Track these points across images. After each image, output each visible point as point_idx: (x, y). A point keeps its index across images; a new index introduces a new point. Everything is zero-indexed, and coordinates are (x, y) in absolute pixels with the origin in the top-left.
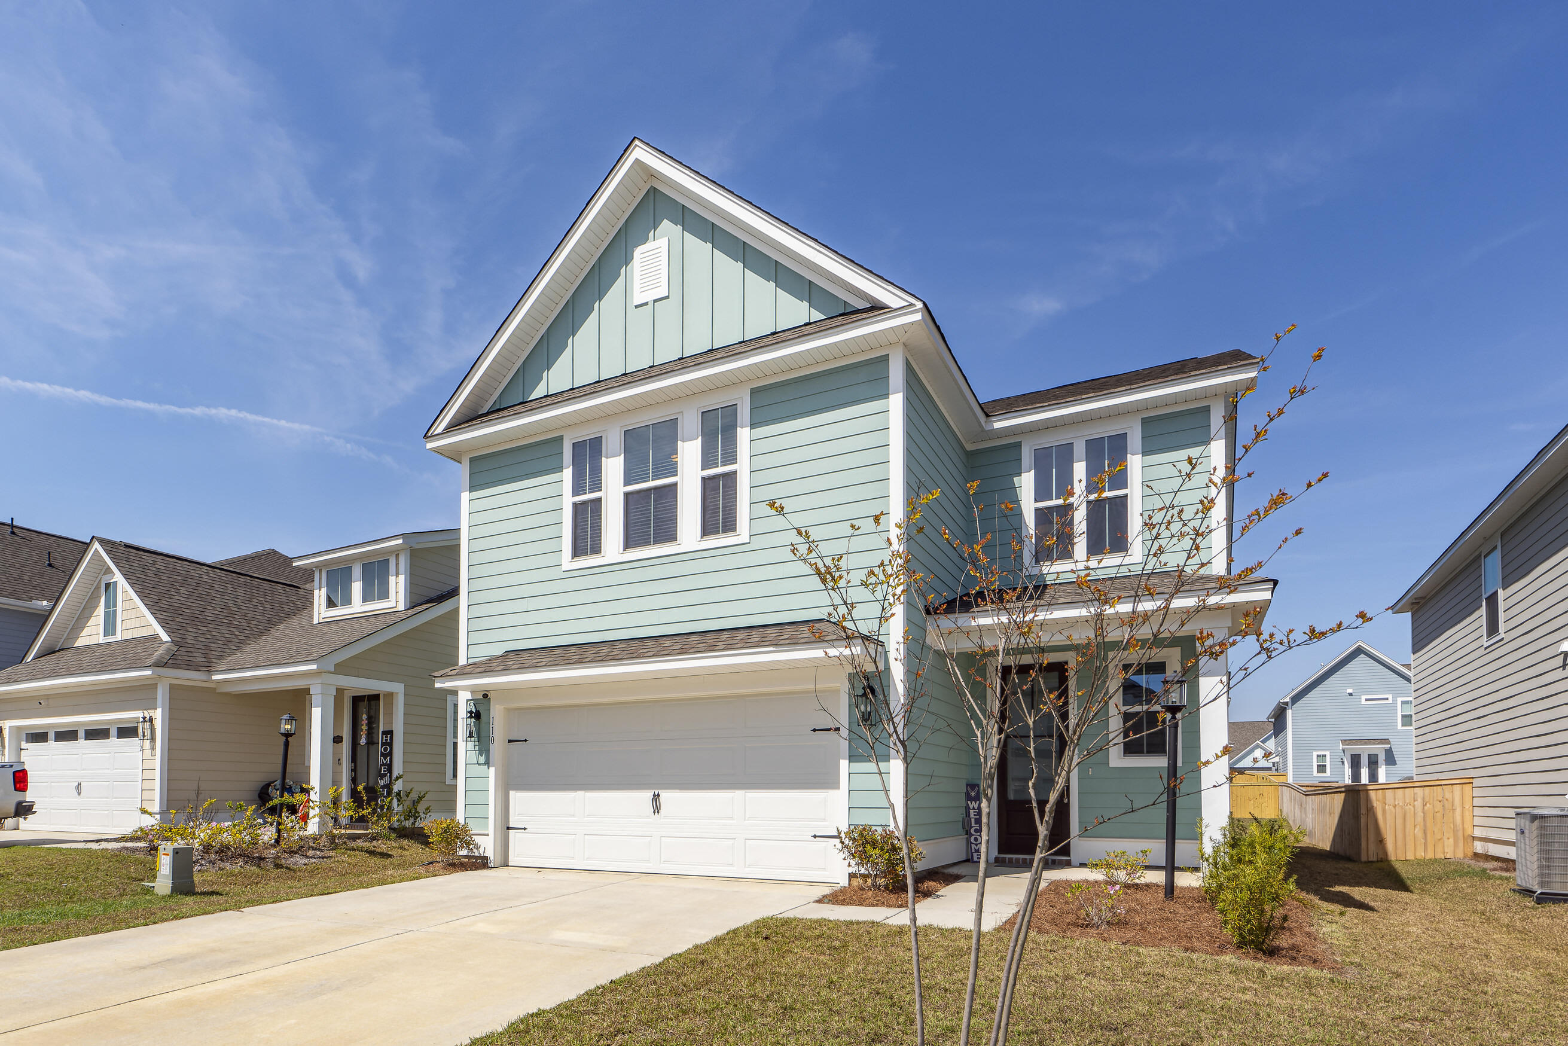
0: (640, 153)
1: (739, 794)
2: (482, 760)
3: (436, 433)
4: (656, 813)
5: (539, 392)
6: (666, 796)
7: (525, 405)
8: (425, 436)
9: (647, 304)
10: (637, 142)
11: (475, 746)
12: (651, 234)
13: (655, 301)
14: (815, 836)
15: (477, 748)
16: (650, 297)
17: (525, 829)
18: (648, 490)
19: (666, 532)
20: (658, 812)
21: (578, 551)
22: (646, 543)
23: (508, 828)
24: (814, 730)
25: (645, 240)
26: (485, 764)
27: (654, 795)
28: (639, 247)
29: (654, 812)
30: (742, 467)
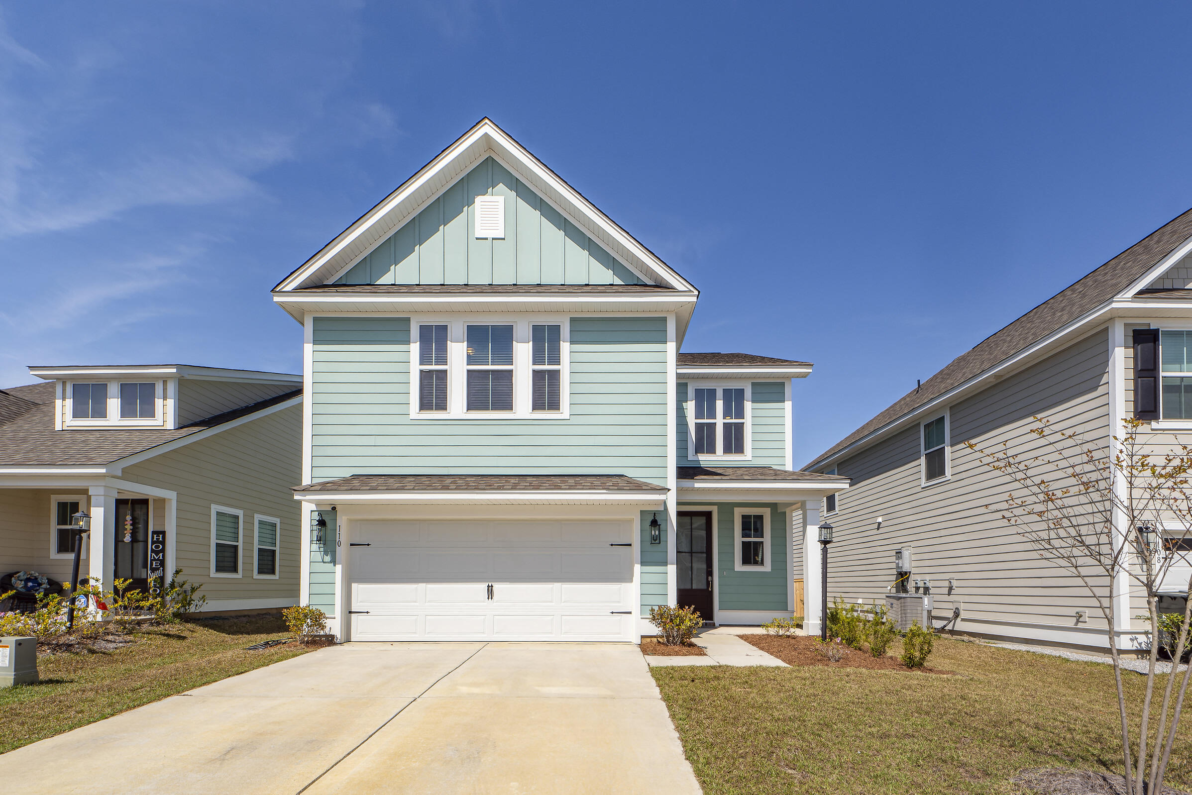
0: (487, 129)
1: (557, 585)
2: (328, 558)
3: (283, 290)
4: (490, 599)
5: (386, 279)
6: (497, 587)
7: (371, 287)
8: (272, 290)
9: (486, 239)
10: (487, 121)
11: (319, 548)
12: (490, 190)
13: (493, 239)
14: (612, 613)
15: (322, 549)
16: (490, 234)
17: (367, 612)
18: (487, 371)
19: (504, 402)
20: (492, 598)
21: (425, 405)
22: (486, 408)
23: (350, 612)
24: (612, 545)
25: (485, 193)
26: (331, 562)
27: (488, 586)
28: (480, 196)
29: (488, 598)
30: (565, 367)
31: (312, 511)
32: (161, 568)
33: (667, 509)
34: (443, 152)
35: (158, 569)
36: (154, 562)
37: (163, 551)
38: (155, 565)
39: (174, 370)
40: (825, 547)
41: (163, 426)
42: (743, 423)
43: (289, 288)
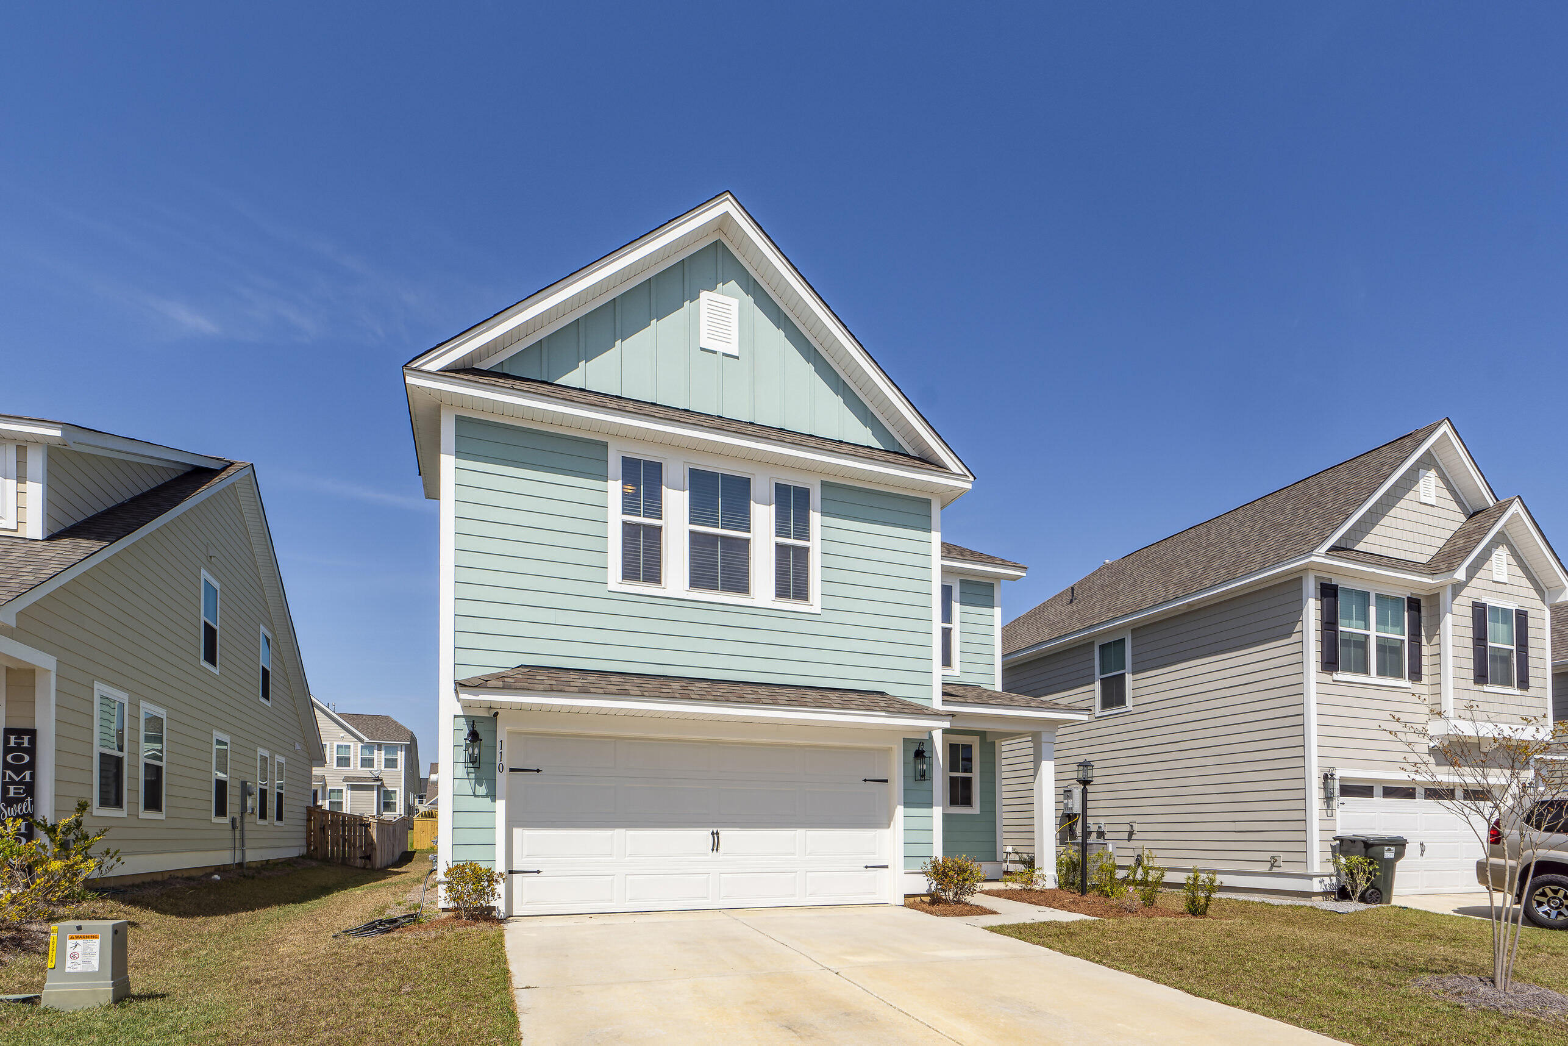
0: (727, 206)
1: (800, 832)
2: (482, 790)
3: (422, 369)
4: (715, 850)
5: (572, 379)
6: (724, 833)
7: (545, 385)
8: (405, 366)
9: (715, 352)
10: (729, 196)
11: (468, 773)
12: (720, 286)
13: (724, 354)
14: (866, 867)
15: (472, 776)
16: (721, 347)
17: (538, 872)
18: (716, 536)
19: (739, 582)
20: (717, 850)
21: (630, 573)
22: (713, 587)
23: (511, 872)
24: (865, 780)
25: (712, 288)
26: (487, 796)
27: (713, 833)
28: (705, 291)
29: (713, 850)
30: (815, 545)
31: (455, 716)
32: (29, 799)
33: (932, 738)
34: (670, 221)
35: (22, 800)
36: (12, 788)
37: (32, 766)
38: (15, 794)
39: (57, 433)
40: (1085, 787)
41: (16, 530)
42: (951, 629)
43: (434, 366)
